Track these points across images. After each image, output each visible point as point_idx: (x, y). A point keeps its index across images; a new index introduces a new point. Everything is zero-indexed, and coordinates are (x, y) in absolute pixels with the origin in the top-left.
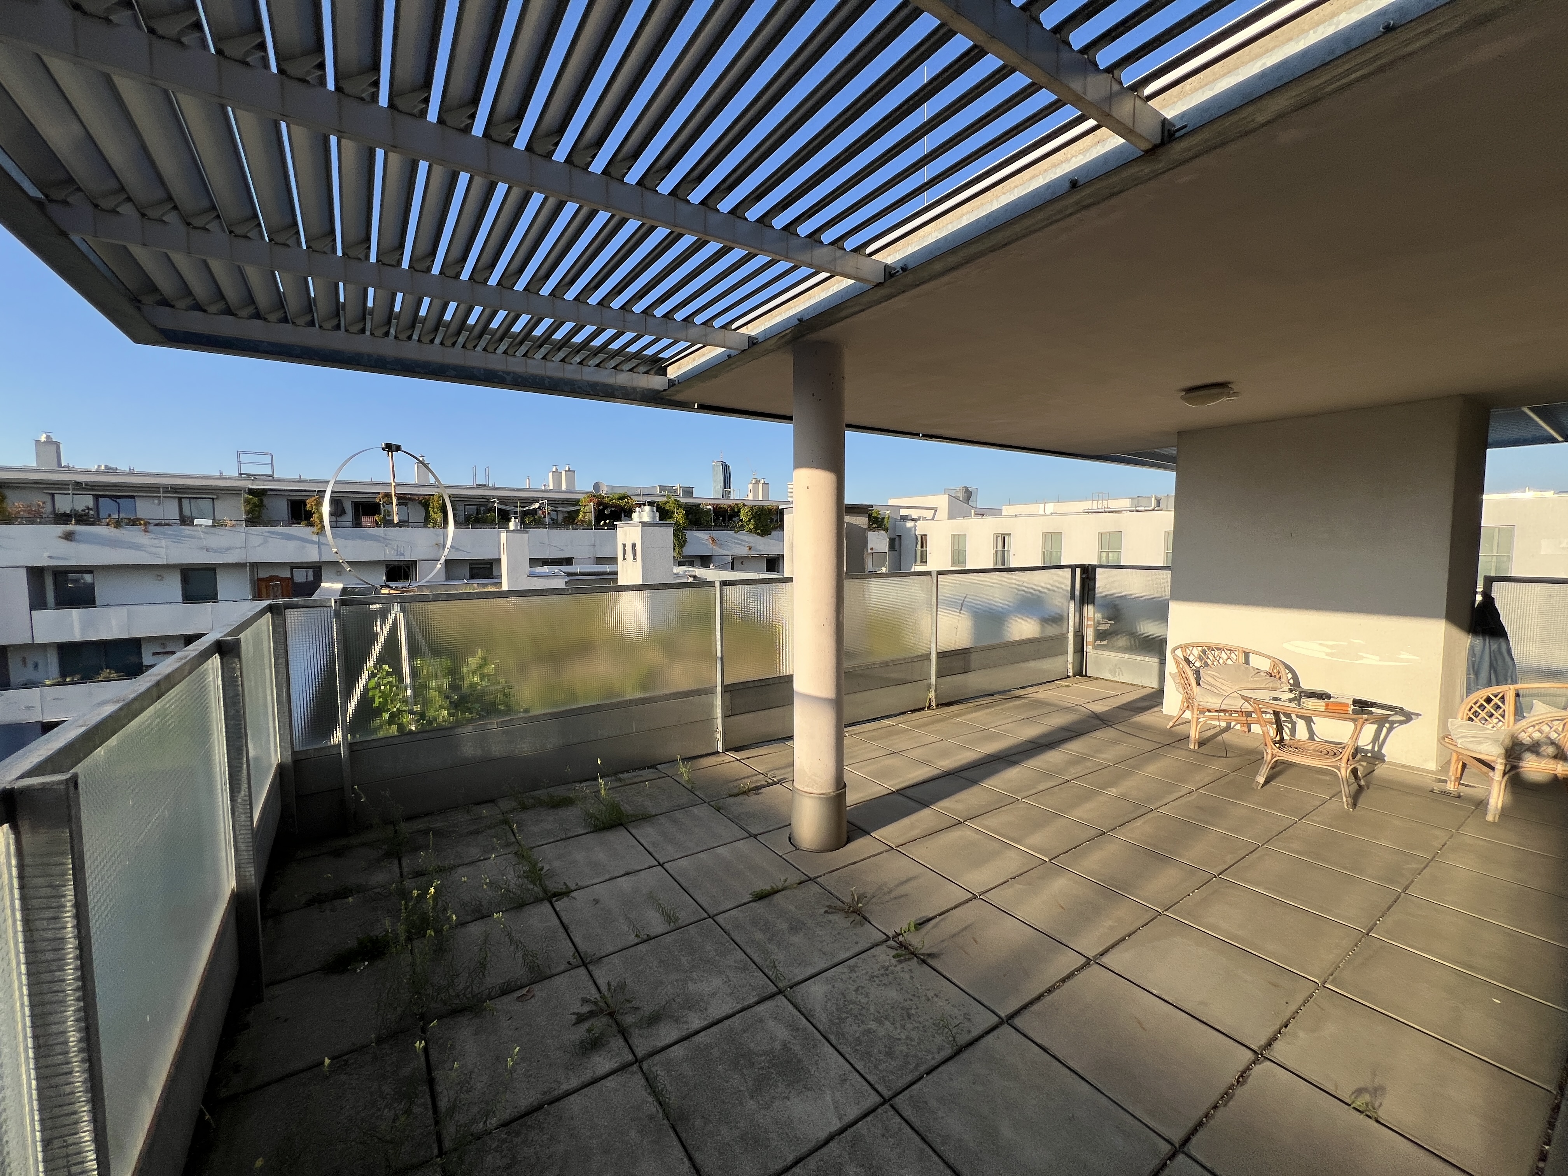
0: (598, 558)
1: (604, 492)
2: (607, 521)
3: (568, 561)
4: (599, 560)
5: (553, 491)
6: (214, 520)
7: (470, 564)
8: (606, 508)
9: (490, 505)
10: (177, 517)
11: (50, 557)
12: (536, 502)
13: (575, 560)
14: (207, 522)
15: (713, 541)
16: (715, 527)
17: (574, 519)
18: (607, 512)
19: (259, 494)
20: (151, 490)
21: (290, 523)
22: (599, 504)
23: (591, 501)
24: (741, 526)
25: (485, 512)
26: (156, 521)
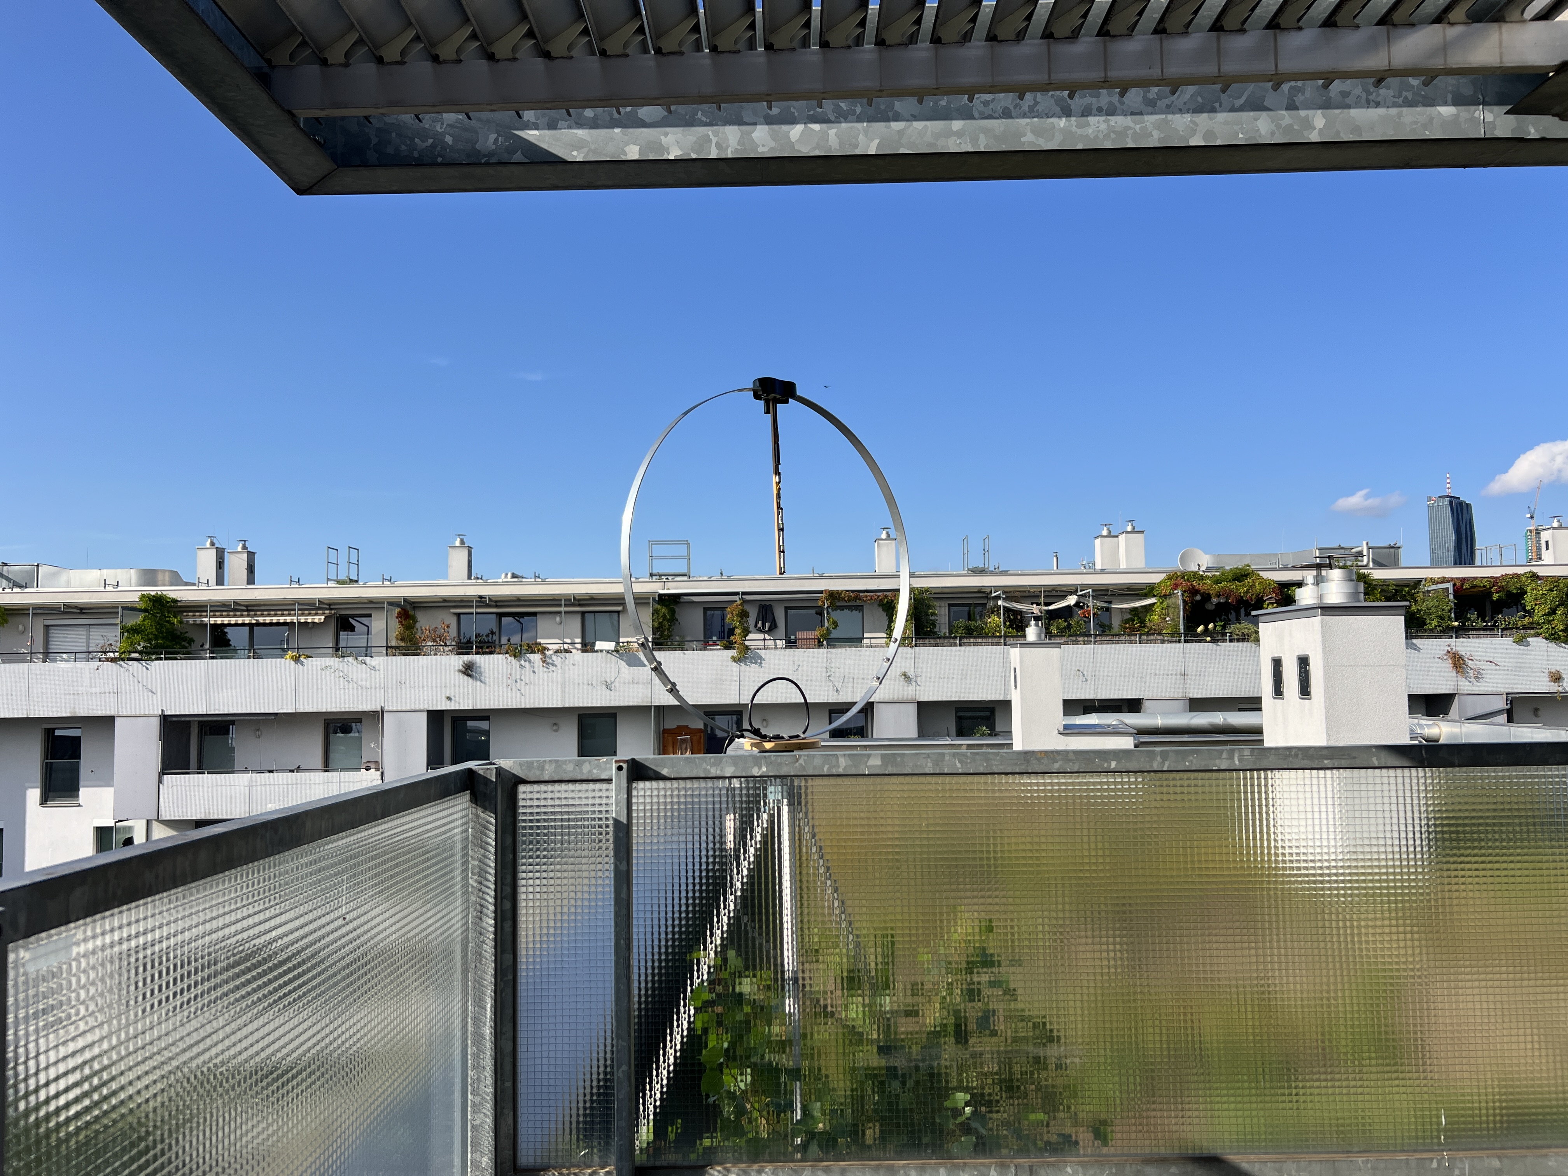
0: (1192, 700)
1: (1203, 568)
2: (1211, 626)
3: (1133, 705)
4: (1197, 705)
5: (1103, 572)
6: (618, 643)
7: (958, 710)
8: (1207, 597)
9: (991, 603)
10: (579, 640)
11: (449, 698)
12: (1071, 593)
13: (1146, 704)
14: (611, 646)
15: (1458, 662)
16: (1462, 631)
17: (1142, 622)
18: (1210, 607)
19: (670, 602)
20: (554, 601)
21: (705, 643)
22: (1193, 592)
23: (1176, 586)
24: (1531, 626)
25: (982, 616)
26: (556, 647)
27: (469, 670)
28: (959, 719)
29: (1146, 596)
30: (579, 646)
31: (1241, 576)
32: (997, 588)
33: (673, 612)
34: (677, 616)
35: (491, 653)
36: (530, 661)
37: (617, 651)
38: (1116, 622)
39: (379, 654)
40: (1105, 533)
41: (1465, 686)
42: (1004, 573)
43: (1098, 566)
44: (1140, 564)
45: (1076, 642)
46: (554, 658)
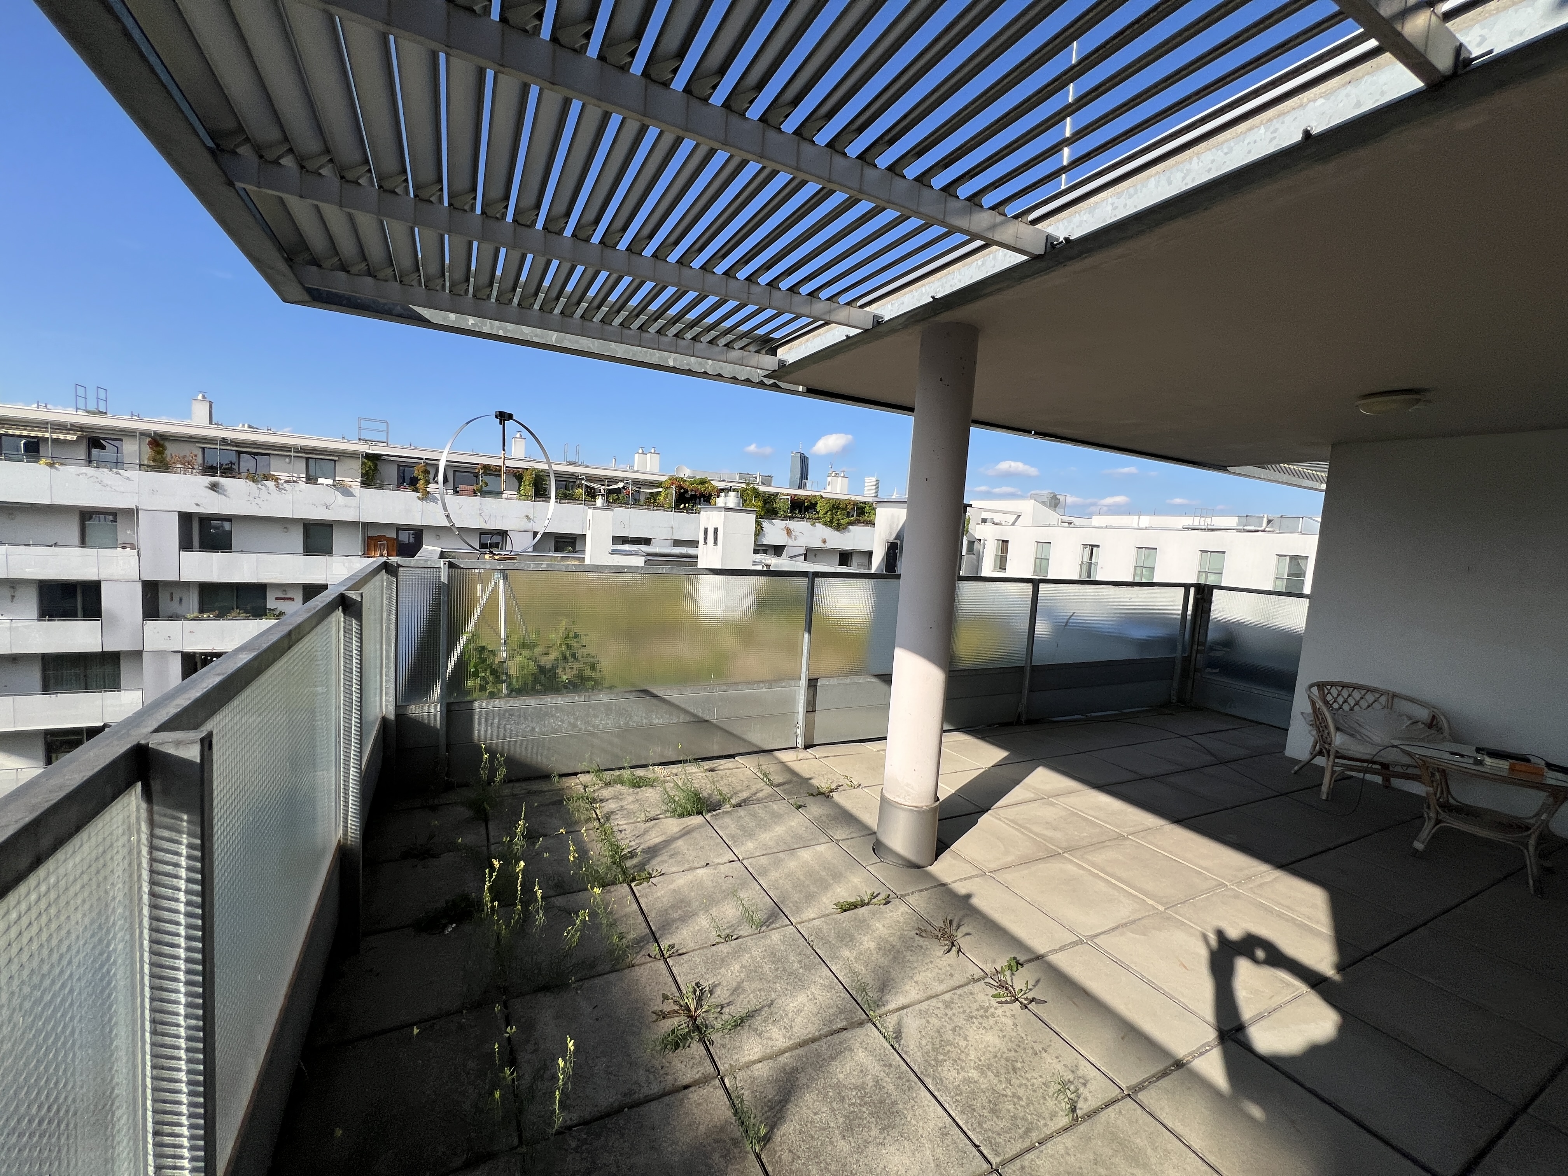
0: (676, 541)
1: (686, 476)
2: (687, 505)
3: (647, 541)
4: (677, 543)
5: (638, 472)
6: (335, 480)
7: (556, 537)
8: (686, 491)
9: (578, 482)
10: (304, 476)
11: (197, 505)
12: (621, 481)
13: (653, 541)
14: (330, 482)
15: (789, 531)
16: (791, 518)
17: (655, 500)
18: (687, 496)
19: (374, 459)
20: (284, 449)
21: (399, 486)
22: (680, 487)
23: (673, 484)
24: (817, 519)
25: (573, 488)
26: (287, 478)
27: (214, 487)
28: (556, 542)
29: (658, 487)
30: (304, 480)
31: (703, 482)
32: (582, 474)
33: (376, 465)
34: (378, 467)
35: (233, 477)
36: (265, 486)
37: (334, 485)
38: (642, 499)
39: (132, 469)
40: (640, 451)
41: (791, 542)
42: (587, 466)
43: (636, 469)
44: (657, 470)
45: (621, 507)
46: (285, 485)
